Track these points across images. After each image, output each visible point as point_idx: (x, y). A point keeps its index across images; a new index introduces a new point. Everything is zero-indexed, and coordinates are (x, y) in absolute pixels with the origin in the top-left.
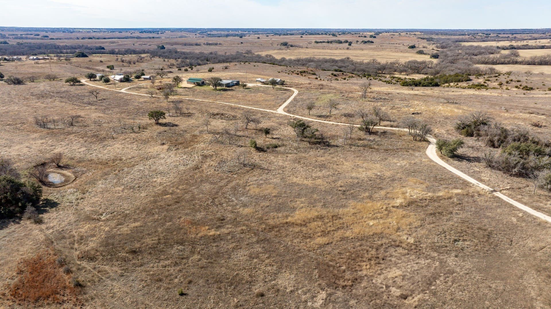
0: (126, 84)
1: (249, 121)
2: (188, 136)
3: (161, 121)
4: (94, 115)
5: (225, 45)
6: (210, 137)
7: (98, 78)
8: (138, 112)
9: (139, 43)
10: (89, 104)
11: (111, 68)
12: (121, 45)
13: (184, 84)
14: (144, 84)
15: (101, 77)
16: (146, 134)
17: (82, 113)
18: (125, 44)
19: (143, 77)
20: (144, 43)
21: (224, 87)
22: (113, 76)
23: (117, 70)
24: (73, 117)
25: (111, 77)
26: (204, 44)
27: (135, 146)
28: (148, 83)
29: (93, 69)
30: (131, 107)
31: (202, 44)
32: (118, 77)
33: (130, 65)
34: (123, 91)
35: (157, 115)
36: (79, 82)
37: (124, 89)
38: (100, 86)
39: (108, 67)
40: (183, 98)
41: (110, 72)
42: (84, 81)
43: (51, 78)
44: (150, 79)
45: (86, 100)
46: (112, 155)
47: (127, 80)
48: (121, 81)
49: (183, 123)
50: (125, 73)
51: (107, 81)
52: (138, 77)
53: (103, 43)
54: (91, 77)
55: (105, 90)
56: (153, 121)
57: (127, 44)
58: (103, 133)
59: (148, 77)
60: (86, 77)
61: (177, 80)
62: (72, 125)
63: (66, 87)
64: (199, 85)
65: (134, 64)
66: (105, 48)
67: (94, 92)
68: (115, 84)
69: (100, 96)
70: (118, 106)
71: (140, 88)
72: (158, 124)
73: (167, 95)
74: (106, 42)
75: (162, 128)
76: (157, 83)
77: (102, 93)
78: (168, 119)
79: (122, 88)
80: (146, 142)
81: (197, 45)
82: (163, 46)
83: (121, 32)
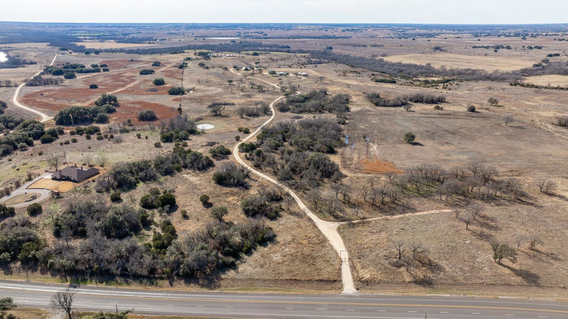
3: (231, 84)
5: (386, 47)
13: (266, 73)
21: (278, 75)
29: (247, 64)
35: (230, 81)
36: (228, 69)
37: (240, 74)
39: (256, 63)
40: (254, 78)
42: (232, 69)
48: (244, 70)
51: (237, 70)
54: (235, 67)
59: (257, 69)
68: (240, 71)
74: (298, 41)
78: (234, 83)
81: (364, 46)
82: (331, 47)
83: (327, 31)
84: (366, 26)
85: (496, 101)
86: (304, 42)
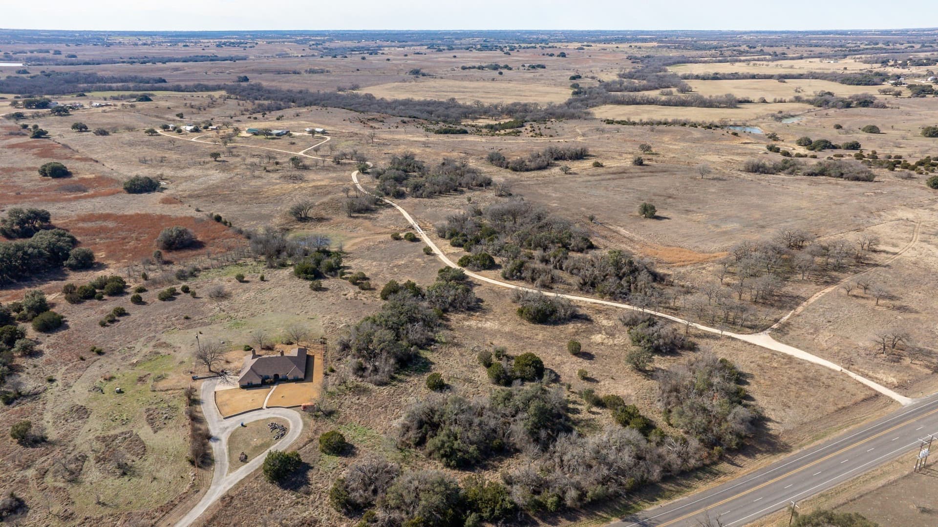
0: (195, 134)
1: (270, 158)
2: (232, 166)
3: (218, 159)
4: (175, 157)
5: (334, 73)
6: (244, 167)
7: (171, 129)
8: (203, 154)
9: (214, 70)
10: (169, 150)
11: (181, 116)
12: (187, 73)
13: (244, 134)
14: (210, 134)
15: (175, 128)
16: (208, 166)
17: (166, 156)
18: (194, 73)
19: (210, 127)
20: (220, 71)
21: (275, 137)
22: (184, 127)
23: (187, 119)
24: (162, 157)
25: (183, 128)
26: (306, 71)
27: (201, 171)
28: (214, 133)
29: (163, 118)
30: (199, 151)
31: (303, 72)
32: (189, 128)
33: (201, 112)
34: (193, 140)
35: (215, 155)
36: (156, 132)
37: (194, 139)
38: (174, 136)
39: (178, 115)
40: (238, 145)
41: (181, 121)
42: (159, 131)
43: (130, 129)
44: (216, 129)
45: (166, 147)
46: (188, 175)
47: (196, 130)
48: (191, 131)
49: (232, 160)
50: (195, 123)
51: (180, 131)
52: (206, 128)
53: (161, 70)
54: (165, 128)
55: (179, 140)
56: (213, 159)
57: (196, 72)
58: (182, 166)
59: (215, 127)
60: (161, 127)
61: (237, 130)
62: (162, 162)
63: (147, 137)
64: (255, 134)
65: (205, 110)
66: (166, 79)
67: (172, 141)
68: (186, 134)
69: (176, 144)
70: (190, 151)
71: (207, 137)
72: (216, 161)
73: (225, 143)
74: (167, 69)
75: (217, 163)
76: (221, 132)
77: (178, 142)
78: (222, 158)
79: (193, 137)
80: (208, 169)
81: (295, 73)
82: (246, 77)
83: (187, 46)
84: (257, 35)
85: (649, 148)
86: (177, 69)
